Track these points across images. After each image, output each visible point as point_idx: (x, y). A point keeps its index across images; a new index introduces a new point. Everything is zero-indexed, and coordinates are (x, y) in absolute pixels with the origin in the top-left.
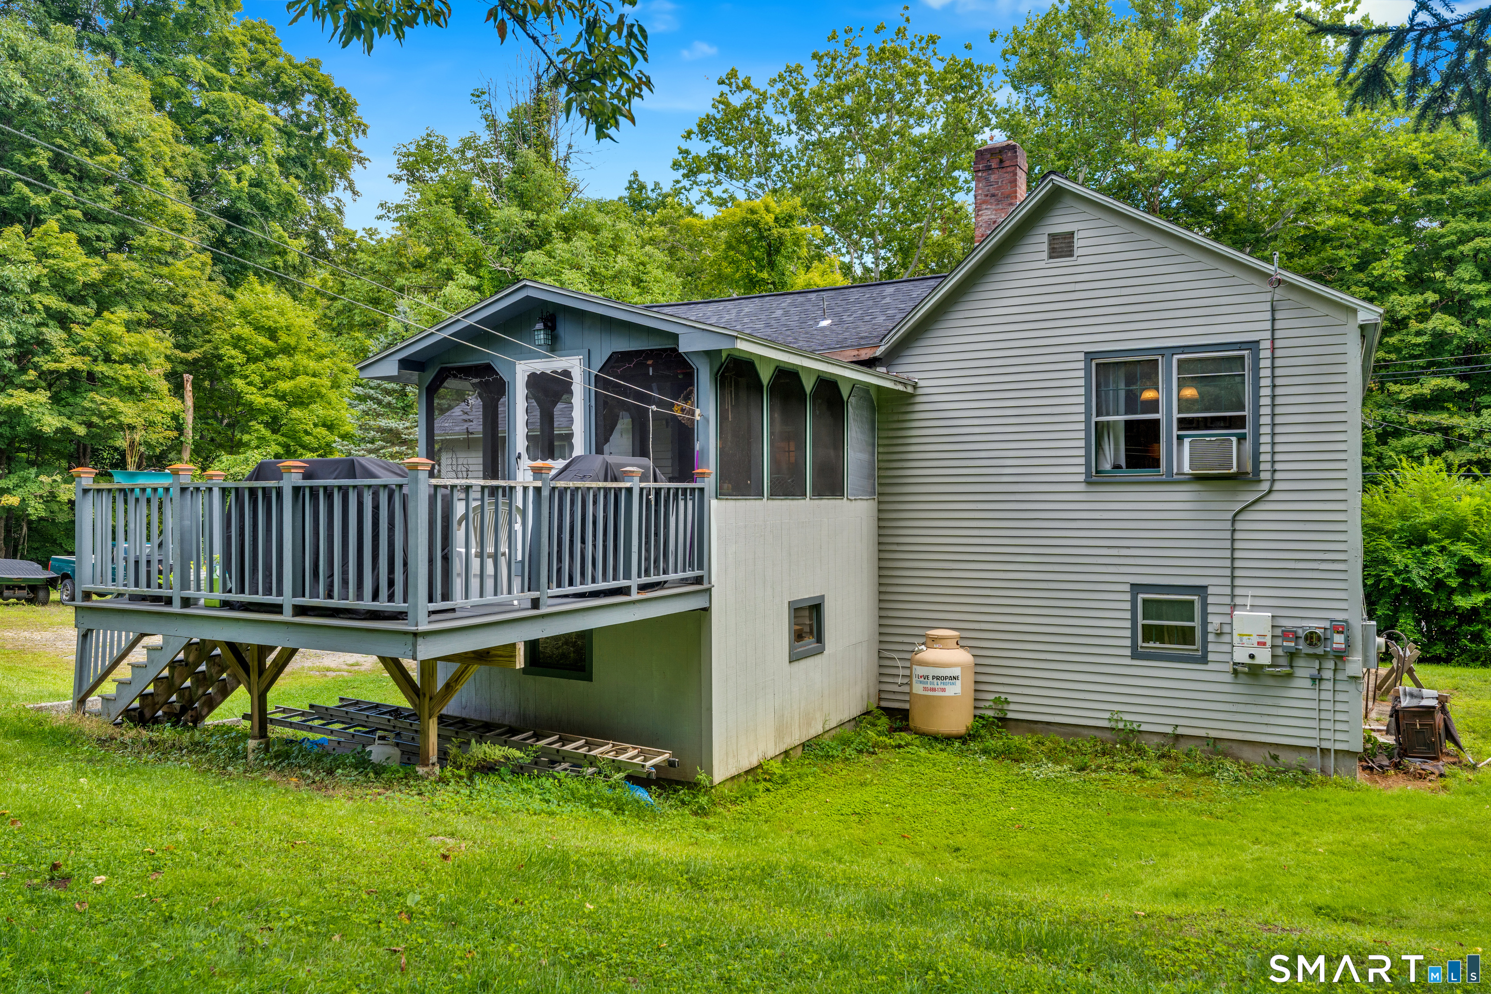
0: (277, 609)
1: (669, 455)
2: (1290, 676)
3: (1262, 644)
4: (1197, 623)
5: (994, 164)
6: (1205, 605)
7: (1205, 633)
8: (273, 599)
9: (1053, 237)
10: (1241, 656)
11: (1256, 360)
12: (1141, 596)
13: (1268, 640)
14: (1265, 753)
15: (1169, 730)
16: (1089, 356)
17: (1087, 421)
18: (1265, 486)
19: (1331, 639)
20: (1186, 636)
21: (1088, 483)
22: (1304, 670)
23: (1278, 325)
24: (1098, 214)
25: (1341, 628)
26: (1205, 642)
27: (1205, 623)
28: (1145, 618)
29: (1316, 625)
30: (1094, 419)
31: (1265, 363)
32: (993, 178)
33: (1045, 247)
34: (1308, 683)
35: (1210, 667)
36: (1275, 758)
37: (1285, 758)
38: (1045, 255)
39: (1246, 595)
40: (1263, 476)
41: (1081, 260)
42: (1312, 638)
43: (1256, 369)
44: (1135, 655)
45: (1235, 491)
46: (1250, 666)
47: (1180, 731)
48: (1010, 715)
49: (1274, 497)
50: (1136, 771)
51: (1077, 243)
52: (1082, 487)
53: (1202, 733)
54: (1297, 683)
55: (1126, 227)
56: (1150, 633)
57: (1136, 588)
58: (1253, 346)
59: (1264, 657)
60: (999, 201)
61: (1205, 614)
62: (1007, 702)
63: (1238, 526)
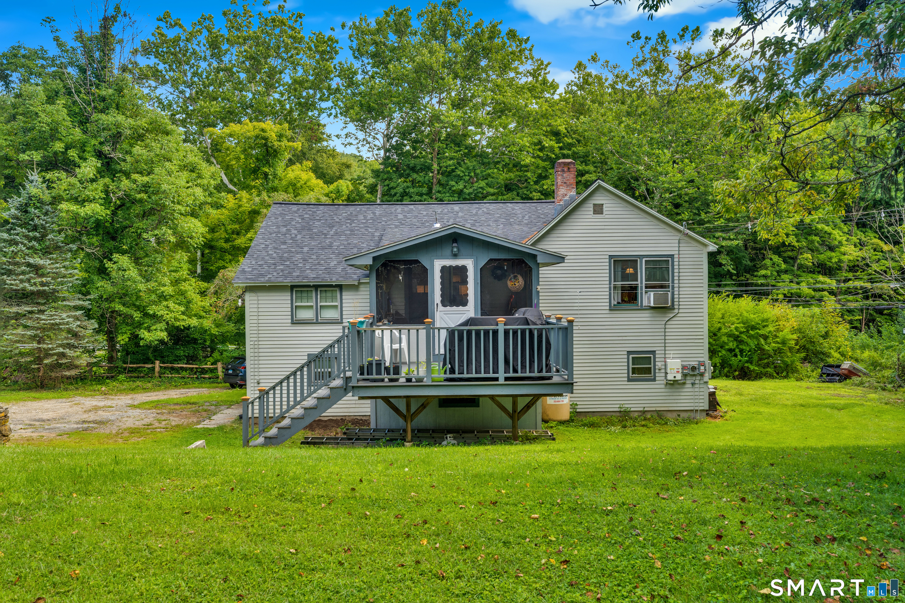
0: (497, 379)
1: (403, 296)
2: (684, 384)
3: (678, 372)
4: (652, 366)
5: (566, 169)
6: (655, 358)
7: (655, 369)
8: (495, 375)
9: (595, 205)
10: (670, 377)
11: (673, 262)
12: (631, 356)
13: (680, 371)
14: (675, 414)
15: (642, 409)
16: (611, 257)
17: (610, 284)
18: (676, 311)
19: (699, 369)
20: (648, 371)
21: (610, 310)
22: (689, 381)
23: (681, 249)
24: (614, 198)
25: (702, 364)
26: (655, 373)
27: (655, 365)
28: (633, 364)
29: (695, 364)
30: (613, 283)
31: (676, 263)
32: (565, 175)
33: (592, 209)
34: (690, 386)
35: (657, 382)
36: (679, 416)
37: (683, 415)
38: (592, 213)
39: (670, 353)
40: (676, 307)
41: (607, 216)
42: (693, 368)
43: (673, 265)
44: (629, 380)
45: (666, 313)
46: (674, 381)
47: (646, 409)
48: (578, 410)
49: (679, 315)
50: (643, 426)
51: (605, 209)
52: (608, 312)
53: (654, 409)
54: (687, 386)
55: (625, 204)
56: (634, 371)
57: (629, 353)
58: (672, 256)
59: (679, 377)
60: (568, 186)
61: (655, 362)
62: (577, 405)
63: (667, 326)
